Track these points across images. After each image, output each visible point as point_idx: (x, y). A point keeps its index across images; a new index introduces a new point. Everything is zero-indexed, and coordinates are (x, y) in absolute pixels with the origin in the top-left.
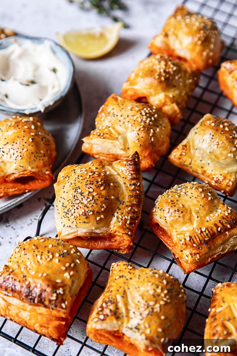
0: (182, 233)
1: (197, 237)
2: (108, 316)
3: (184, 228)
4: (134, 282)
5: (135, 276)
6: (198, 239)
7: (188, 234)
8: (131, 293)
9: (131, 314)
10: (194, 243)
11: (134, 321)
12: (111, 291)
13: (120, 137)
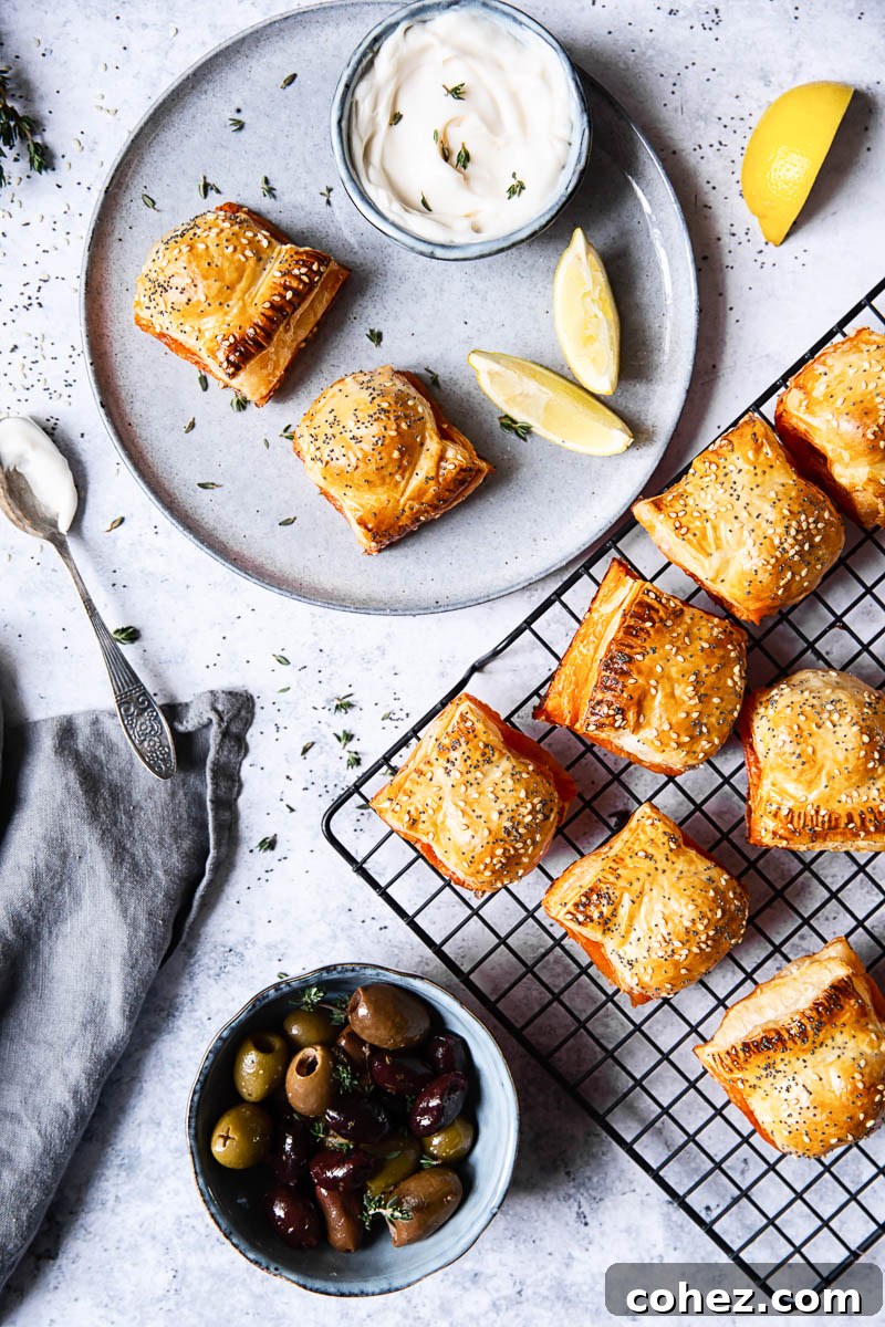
0: (782, 793)
1: (802, 816)
2: (592, 921)
3: (791, 788)
4: (664, 881)
5: (674, 870)
6: (802, 822)
7: (790, 804)
8: (651, 900)
9: (633, 936)
10: (791, 822)
11: (631, 951)
12: (618, 877)
13: (716, 555)
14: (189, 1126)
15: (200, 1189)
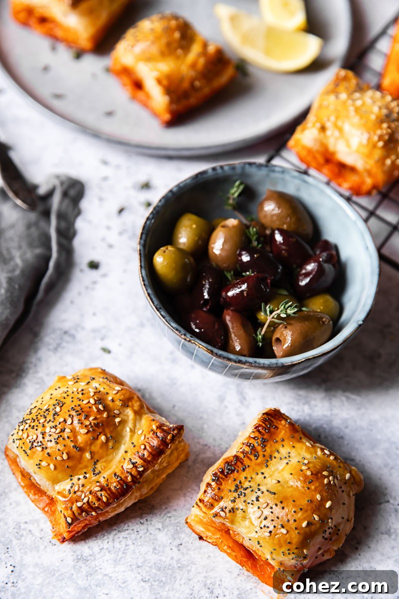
14: (141, 238)
15: (142, 276)
